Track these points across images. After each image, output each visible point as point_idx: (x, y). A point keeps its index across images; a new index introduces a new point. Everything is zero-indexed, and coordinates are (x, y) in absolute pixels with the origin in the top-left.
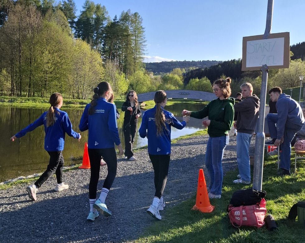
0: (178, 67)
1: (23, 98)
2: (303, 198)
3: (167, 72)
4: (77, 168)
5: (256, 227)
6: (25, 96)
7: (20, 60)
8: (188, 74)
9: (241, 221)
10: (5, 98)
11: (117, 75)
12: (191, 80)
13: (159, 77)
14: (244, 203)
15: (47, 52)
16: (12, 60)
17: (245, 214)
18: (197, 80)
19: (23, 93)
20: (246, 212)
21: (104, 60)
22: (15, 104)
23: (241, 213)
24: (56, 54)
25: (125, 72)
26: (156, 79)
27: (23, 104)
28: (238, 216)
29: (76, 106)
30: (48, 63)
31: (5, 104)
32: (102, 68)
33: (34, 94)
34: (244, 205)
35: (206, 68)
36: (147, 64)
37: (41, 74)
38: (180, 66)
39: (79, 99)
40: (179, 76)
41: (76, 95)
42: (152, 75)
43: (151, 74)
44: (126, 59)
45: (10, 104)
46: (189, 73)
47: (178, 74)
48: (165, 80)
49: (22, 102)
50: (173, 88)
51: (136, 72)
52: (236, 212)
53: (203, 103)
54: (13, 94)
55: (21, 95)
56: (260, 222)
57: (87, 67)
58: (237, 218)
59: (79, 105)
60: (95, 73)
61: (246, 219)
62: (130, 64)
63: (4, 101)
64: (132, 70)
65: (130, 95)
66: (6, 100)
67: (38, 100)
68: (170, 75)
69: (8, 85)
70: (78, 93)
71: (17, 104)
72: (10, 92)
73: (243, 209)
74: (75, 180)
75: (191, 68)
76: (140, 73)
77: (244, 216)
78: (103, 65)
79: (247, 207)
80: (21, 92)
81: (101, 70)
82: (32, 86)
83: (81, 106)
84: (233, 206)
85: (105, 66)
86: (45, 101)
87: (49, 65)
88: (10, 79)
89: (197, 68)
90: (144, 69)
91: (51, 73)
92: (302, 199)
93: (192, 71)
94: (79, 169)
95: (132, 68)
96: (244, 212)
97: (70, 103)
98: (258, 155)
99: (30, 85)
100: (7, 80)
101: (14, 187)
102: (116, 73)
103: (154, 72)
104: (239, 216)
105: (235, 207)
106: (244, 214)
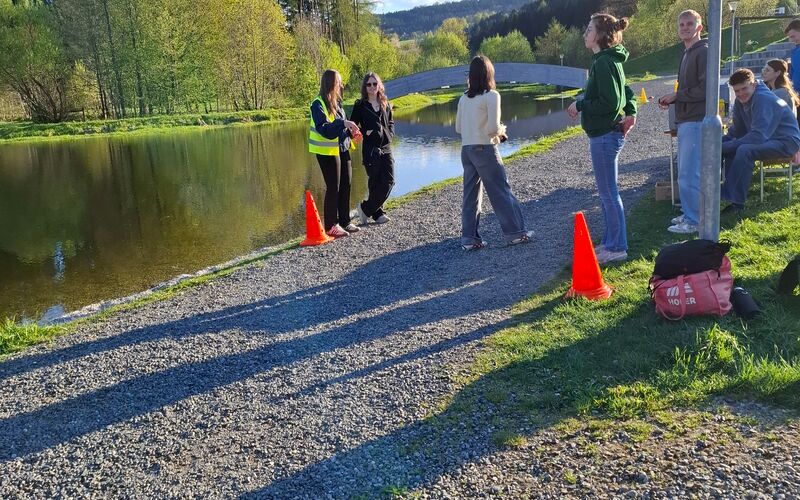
0: (450, 17)
1: (131, 119)
2: (796, 250)
3: (428, 31)
4: (298, 246)
5: (716, 315)
6: (134, 115)
7: (111, 38)
8: (474, 29)
9: (684, 307)
10: (93, 125)
11: (323, 48)
12: (485, 41)
13: (412, 42)
14: (685, 269)
15: (166, 13)
16: (92, 39)
17: (691, 291)
18: (499, 39)
19: (127, 110)
20: (692, 288)
21: (289, 19)
22: (117, 135)
23: (682, 290)
24: (186, 15)
25: (337, 40)
26: (406, 48)
27: (134, 132)
28: (674, 298)
29: (246, 124)
30: (172, 37)
31: (96, 136)
32: (288, 35)
33: (151, 110)
34: (686, 274)
35: (514, 11)
36: (382, 16)
37: (161, 64)
38: (455, 12)
39: (250, 109)
40: (459, 35)
41: (241, 102)
42: (396, 42)
43: (393, 39)
44: (335, 10)
45: (108, 135)
46: (476, 26)
47: (454, 30)
48: (427, 48)
49: (131, 130)
50: (447, 62)
51: (363, 38)
52: (669, 290)
53: (515, 89)
54: (108, 114)
55: (124, 114)
56: (725, 305)
57: (256, 38)
58: (671, 302)
59: (252, 124)
60: (275, 48)
61: (692, 301)
62: (345, 21)
63: (94, 132)
64: (352, 33)
65: (370, 85)
66: (95, 128)
67: (164, 121)
68: (438, 35)
69: (93, 95)
70: (245, 97)
71: (122, 134)
72: (101, 112)
73: (685, 281)
74: (301, 268)
75: (480, 16)
76: (373, 38)
77: (688, 295)
78: (290, 29)
79: (694, 277)
80: (123, 108)
81: (287, 40)
82: (145, 92)
83: (258, 123)
84: (660, 279)
85: (294, 30)
86: (179, 123)
87: (174, 41)
88: (94, 82)
89: (494, 13)
90: (377, 29)
91: (181, 58)
92: (793, 252)
93: (482, 23)
94: (302, 246)
95: (351, 29)
96: (687, 286)
97: (232, 120)
98: (710, 167)
99: (140, 89)
100: (90, 85)
101: (182, 293)
102: (320, 43)
103: (400, 34)
104: (678, 297)
105: (667, 279)
106: (687, 291)
